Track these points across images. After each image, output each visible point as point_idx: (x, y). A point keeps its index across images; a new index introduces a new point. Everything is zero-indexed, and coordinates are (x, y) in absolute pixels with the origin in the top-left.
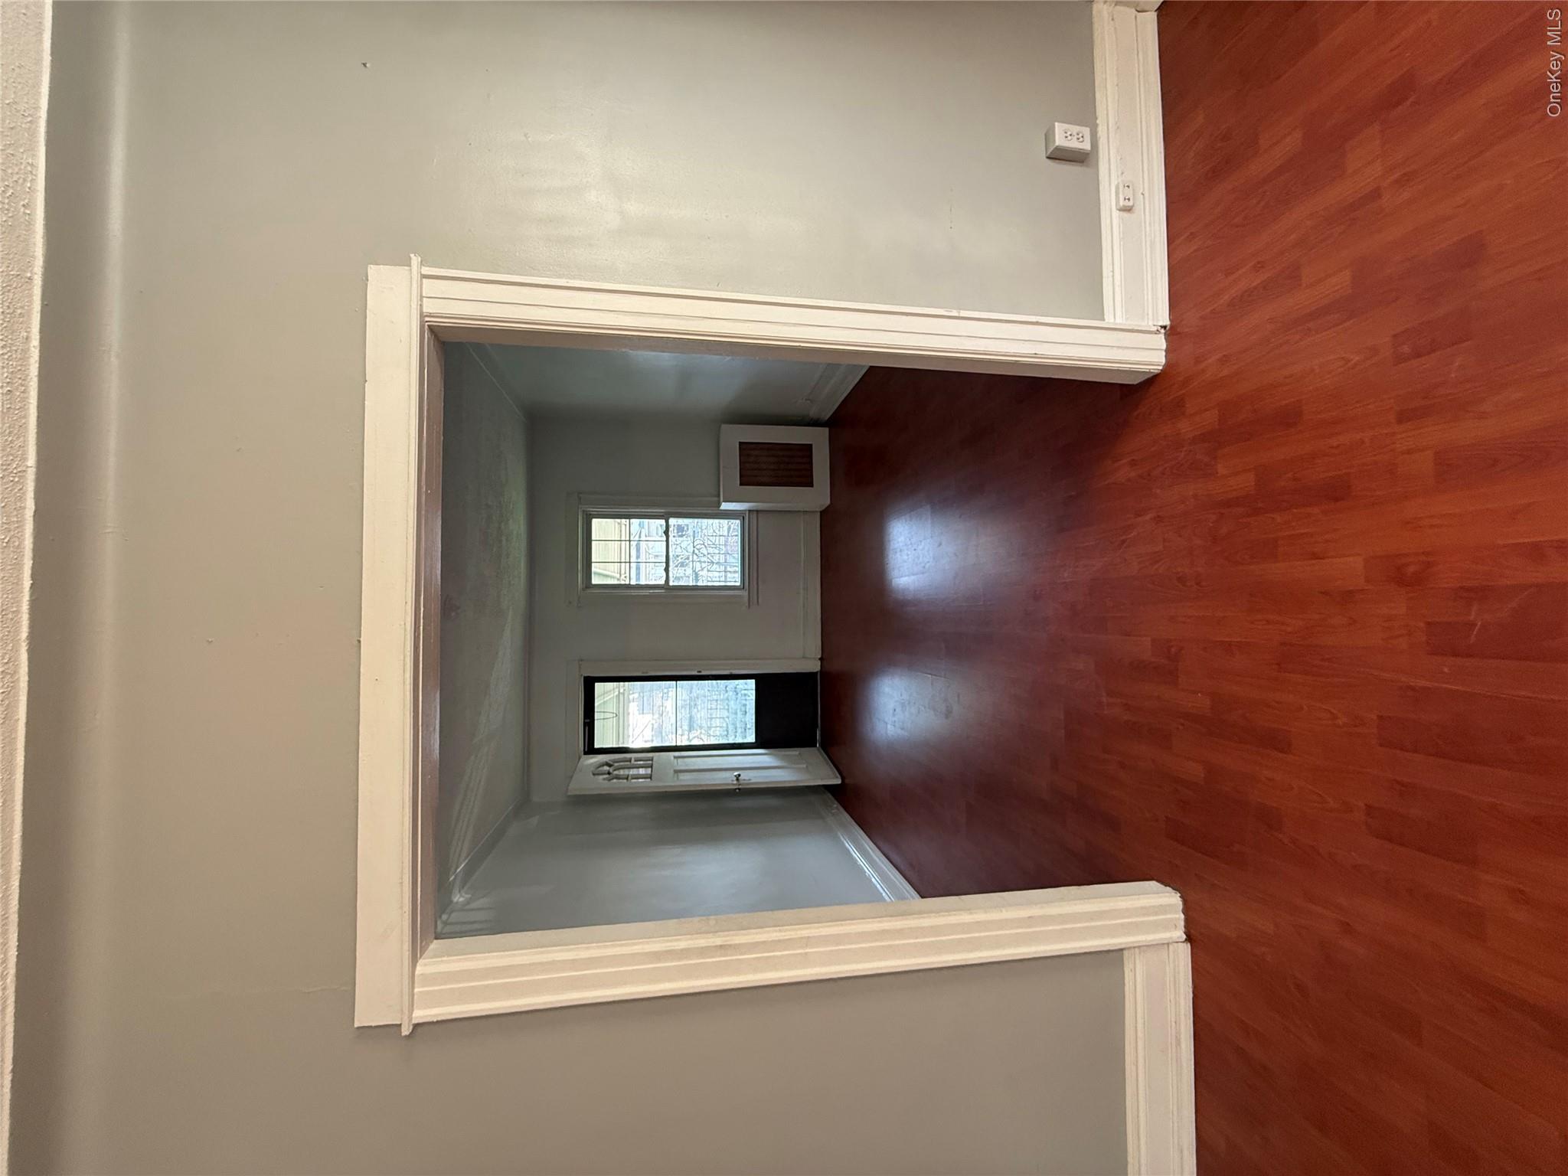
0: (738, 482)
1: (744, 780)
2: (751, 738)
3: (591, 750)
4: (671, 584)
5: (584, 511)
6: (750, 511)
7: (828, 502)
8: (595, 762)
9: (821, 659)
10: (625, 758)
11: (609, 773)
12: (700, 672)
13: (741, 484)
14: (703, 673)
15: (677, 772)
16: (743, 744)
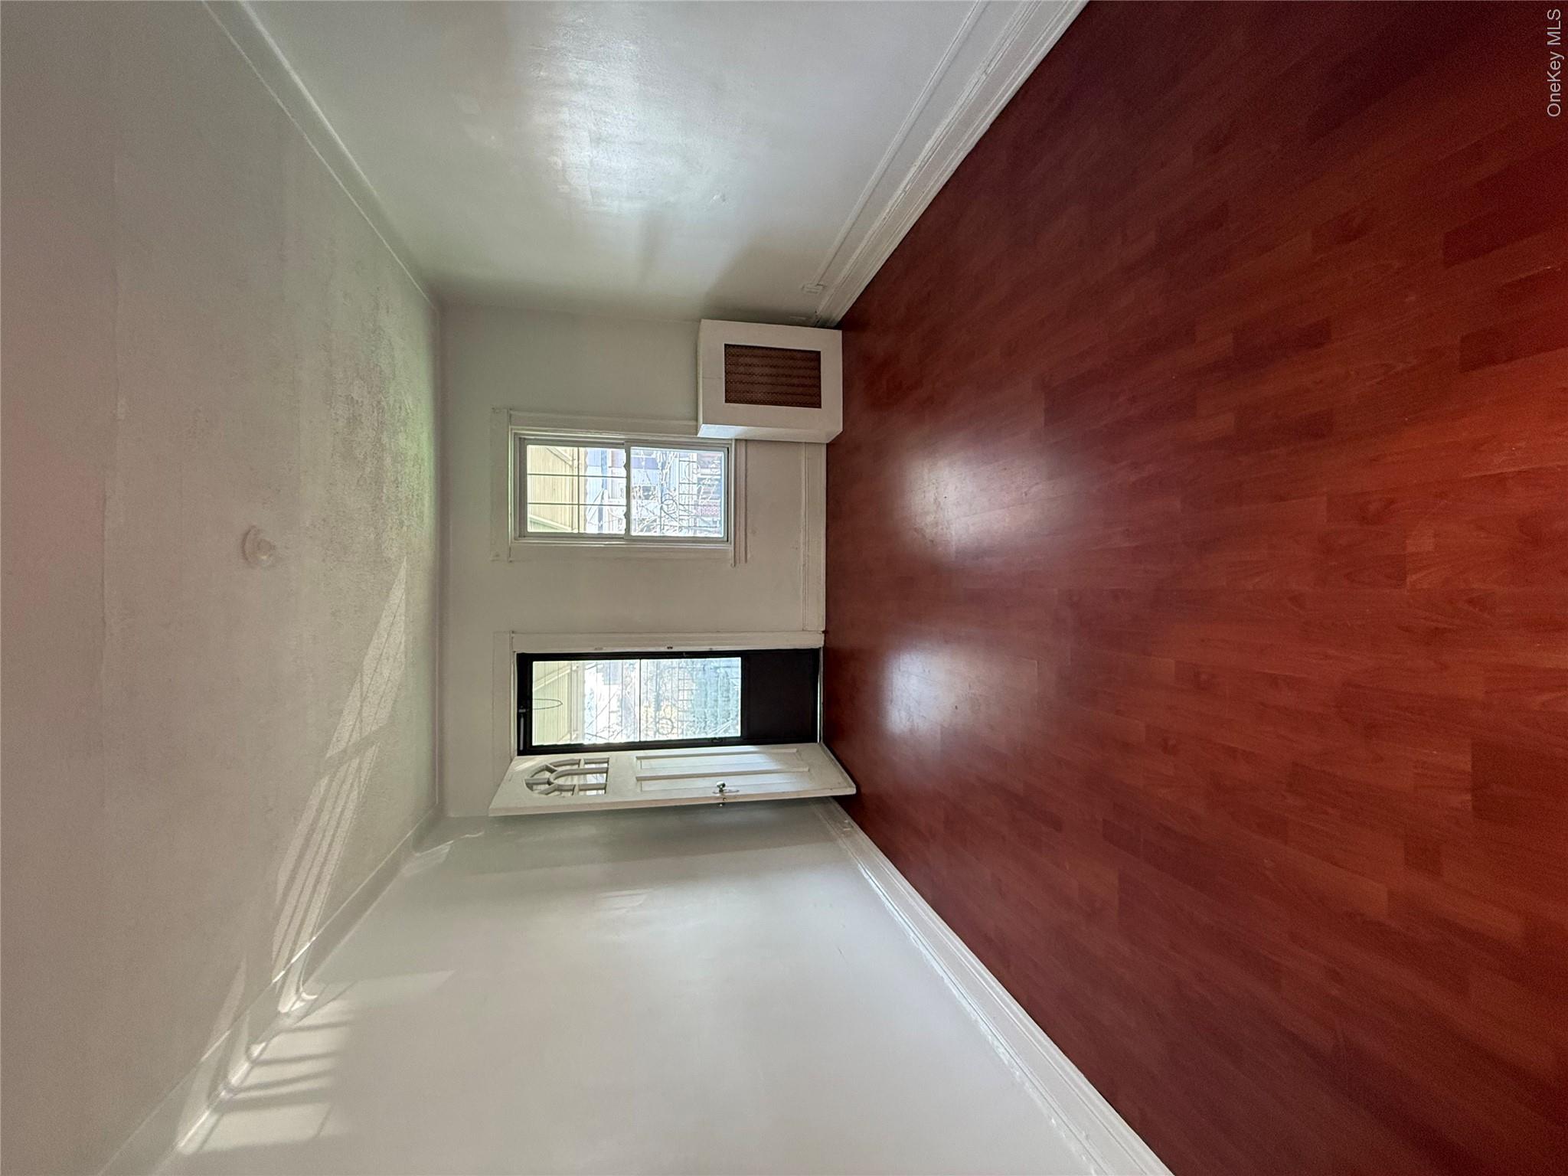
0: (724, 399)
1: (730, 791)
2: (736, 731)
3: (527, 749)
4: (633, 533)
5: (515, 434)
6: (736, 440)
7: (840, 429)
8: (532, 767)
9: (825, 632)
10: (573, 760)
11: (549, 783)
12: (671, 648)
13: (727, 401)
14: (675, 649)
15: (639, 779)
16: (725, 738)
